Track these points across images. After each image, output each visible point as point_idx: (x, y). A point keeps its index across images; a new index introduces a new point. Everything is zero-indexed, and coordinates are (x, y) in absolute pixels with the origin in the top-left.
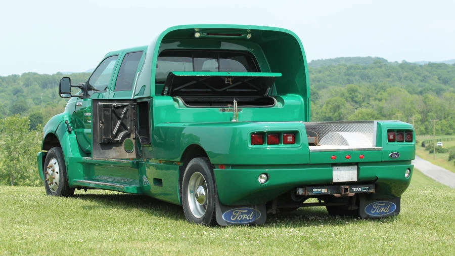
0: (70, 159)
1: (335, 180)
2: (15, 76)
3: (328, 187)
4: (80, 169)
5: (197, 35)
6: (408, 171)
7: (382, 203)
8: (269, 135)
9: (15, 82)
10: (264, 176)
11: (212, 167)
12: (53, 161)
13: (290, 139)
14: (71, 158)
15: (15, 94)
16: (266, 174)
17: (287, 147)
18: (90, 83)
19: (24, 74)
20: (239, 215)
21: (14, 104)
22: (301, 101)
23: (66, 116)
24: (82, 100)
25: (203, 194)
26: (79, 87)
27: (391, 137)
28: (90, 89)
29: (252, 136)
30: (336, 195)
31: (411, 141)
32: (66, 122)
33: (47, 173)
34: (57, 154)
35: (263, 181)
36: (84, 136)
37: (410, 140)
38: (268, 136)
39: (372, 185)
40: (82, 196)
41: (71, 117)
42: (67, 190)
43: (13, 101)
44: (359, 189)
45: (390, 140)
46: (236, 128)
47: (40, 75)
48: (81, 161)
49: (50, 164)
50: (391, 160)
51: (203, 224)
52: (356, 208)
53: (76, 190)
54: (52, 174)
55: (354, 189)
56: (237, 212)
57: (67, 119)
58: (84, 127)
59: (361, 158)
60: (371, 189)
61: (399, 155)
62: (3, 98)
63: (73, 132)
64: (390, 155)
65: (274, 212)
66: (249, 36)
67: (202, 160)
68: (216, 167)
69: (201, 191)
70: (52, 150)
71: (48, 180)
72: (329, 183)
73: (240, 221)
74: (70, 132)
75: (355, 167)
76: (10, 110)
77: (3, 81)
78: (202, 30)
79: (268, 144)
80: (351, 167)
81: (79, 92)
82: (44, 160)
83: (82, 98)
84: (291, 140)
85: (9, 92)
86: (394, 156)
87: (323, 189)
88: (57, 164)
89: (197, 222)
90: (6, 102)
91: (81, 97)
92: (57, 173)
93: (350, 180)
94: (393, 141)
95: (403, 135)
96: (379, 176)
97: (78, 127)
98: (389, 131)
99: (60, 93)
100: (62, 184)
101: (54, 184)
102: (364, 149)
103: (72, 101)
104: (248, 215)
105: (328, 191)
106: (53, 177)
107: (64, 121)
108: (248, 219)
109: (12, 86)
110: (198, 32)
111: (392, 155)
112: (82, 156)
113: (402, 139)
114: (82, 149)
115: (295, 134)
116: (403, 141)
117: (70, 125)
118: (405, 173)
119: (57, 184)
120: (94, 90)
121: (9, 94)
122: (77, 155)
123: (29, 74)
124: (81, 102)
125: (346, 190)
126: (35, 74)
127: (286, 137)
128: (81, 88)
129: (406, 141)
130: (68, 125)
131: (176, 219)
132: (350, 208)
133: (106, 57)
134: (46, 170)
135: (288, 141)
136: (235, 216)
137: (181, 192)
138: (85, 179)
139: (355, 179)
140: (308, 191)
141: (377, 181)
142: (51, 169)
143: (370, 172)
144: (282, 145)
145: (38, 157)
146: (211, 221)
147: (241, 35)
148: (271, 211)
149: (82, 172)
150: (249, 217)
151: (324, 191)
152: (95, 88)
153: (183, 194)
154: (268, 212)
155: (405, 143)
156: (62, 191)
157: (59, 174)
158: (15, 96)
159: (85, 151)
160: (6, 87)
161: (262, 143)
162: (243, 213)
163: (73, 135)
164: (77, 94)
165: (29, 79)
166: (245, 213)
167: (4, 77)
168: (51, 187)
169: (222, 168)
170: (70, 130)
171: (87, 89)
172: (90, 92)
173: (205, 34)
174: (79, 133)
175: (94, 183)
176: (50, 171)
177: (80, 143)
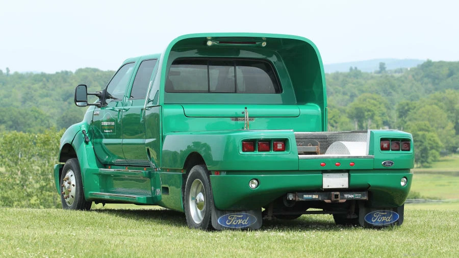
0: (86, 171)
1: (325, 186)
2: (67, 73)
3: (319, 193)
4: (96, 181)
5: (209, 43)
6: (405, 179)
7: (384, 212)
8: (260, 143)
9: (65, 81)
10: (255, 181)
11: (209, 173)
12: (70, 173)
13: (280, 146)
14: (88, 170)
15: (65, 100)
16: (257, 180)
17: (277, 154)
18: (108, 91)
19: (80, 70)
20: (234, 220)
21: (64, 114)
22: (318, 110)
23: (83, 126)
24: (100, 109)
25: (202, 201)
26: (97, 95)
27: (385, 145)
28: (108, 98)
29: (243, 144)
30: (327, 201)
31: (409, 150)
32: (83, 132)
33: (64, 186)
34: (74, 165)
35: (254, 186)
36: (102, 147)
37: (407, 148)
38: (258, 144)
39: (365, 193)
40: (100, 211)
41: (88, 127)
42: (84, 204)
43: (63, 110)
44: (351, 196)
45: (383, 149)
46: (230, 136)
47: (102, 72)
48: (98, 173)
49: (66, 177)
50: (384, 168)
51: (200, 229)
52: (356, 217)
53: (93, 203)
54: (69, 188)
55: (346, 196)
56: (233, 217)
57: (85, 129)
58: (102, 138)
59: (352, 165)
60: (364, 196)
61: (392, 164)
62: (48, 105)
63: (90, 143)
64: (383, 163)
65: (270, 218)
66: (264, 44)
67: (202, 168)
68: (212, 173)
69: (201, 197)
70: (69, 162)
71: (64, 193)
72: (319, 190)
73: (235, 226)
74: (87, 143)
75: (347, 174)
76: (57, 124)
77: (48, 81)
78: (214, 39)
79: (259, 151)
80: (341, 174)
81: (97, 100)
82: (61, 172)
83: (99, 107)
84: (281, 148)
85: (57, 97)
86: (387, 164)
87: (315, 195)
88: (74, 177)
89: (196, 227)
90: (52, 111)
91: (97, 106)
92: (74, 185)
93: (340, 186)
94: (388, 149)
95: (398, 144)
96: (371, 183)
97: (96, 137)
98: (382, 140)
99: (76, 101)
100: (78, 197)
101: (70, 197)
102: (357, 157)
103: (90, 110)
104: (243, 220)
105: (319, 197)
106: (69, 190)
107: (81, 132)
108: (243, 224)
109: (61, 88)
110: (211, 40)
111: (384, 164)
112: (99, 167)
113: (397, 148)
114: (99, 161)
115: (285, 141)
116: (399, 150)
117: (87, 135)
118: (401, 181)
119: (73, 197)
120: (112, 98)
121: (57, 100)
122: (94, 166)
123: (87, 70)
124: (98, 111)
125: (336, 196)
126: (95, 70)
127: (277, 144)
128: (99, 96)
129: (402, 150)
130: (85, 135)
131: (180, 226)
132: (348, 217)
133: (124, 64)
134: (63, 183)
135: (278, 148)
136: (230, 220)
137: (184, 200)
138: (101, 192)
139: (346, 186)
140: (299, 197)
141: (370, 188)
142: (67, 181)
143: (362, 179)
144: (272, 152)
145: (55, 170)
146: (208, 226)
147: (255, 43)
148: (267, 218)
149: (98, 184)
150: (244, 222)
151: (315, 197)
152: (113, 96)
153: (185, 200)
154: (264, 218)
155: (401, 152)
156: (78, 205)
157: (75, 187)
158: (66, 103)
159: (102, 161)
160: (53, 90)
161: (253, 150)
162: (238, 218)
163: (90, 146)
164: (95, 103)
165: (86, 78)
166: (240, 218)
167: (49, 75)
168: (67, 200)
169: (217, 174)
170: (87, 140)
171: (104, 97)
172: (108, 101)
173: (218, 42)
174: (96, 143)
175: (109, 195)
176: (66, 184)
177: (97, 154)
